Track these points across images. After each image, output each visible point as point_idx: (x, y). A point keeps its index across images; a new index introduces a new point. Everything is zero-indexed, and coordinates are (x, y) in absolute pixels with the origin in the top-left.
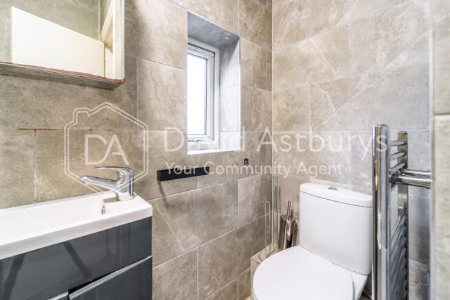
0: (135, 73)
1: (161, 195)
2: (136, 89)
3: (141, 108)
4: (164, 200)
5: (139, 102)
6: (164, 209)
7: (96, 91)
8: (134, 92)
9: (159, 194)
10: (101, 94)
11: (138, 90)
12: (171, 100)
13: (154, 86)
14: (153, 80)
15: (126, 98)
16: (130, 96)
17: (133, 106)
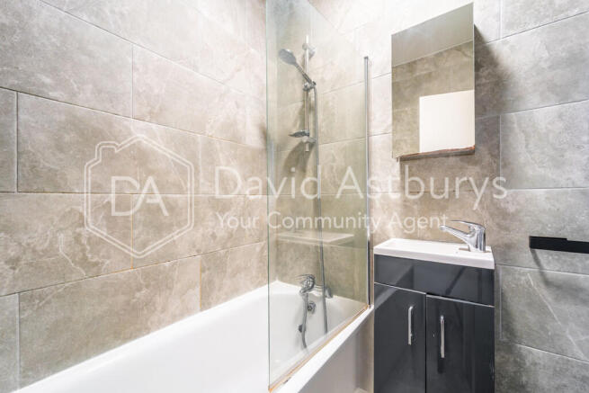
0: (499, 132)
1: (536, 266)
2: (498, 147)
3: (505, 166)
4: (542, 274)
5: (503, 160)
6: (542, 285)
7: (458, 159)
8: (497, 151)
9: (533, 263)
10: (462, 160)
11: (501, 148)
12: (555, 149)
13: (523, 138)
14: (523, 131)
15: (487, 159)
16: (492, 156)
17: (495, 165)
